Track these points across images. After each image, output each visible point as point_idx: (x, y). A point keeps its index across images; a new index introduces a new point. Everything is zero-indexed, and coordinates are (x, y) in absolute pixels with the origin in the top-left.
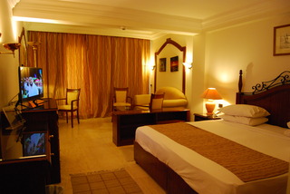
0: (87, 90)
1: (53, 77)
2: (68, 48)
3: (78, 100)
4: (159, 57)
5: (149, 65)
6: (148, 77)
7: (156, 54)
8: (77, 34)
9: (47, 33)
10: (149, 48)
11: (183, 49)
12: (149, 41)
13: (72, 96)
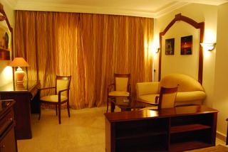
0: (81, 76)
1: (43, 62)
2: (60, 29)
3: (68, 90)
4: (164, 38)
5: (152, 48)
6: (151, 61)
7: (161, 34)
8: (70, 13)
9: (36, 12)
10: (152, 28)
11: (201, 26)
12: (152, 19)
13: (61, 85)
